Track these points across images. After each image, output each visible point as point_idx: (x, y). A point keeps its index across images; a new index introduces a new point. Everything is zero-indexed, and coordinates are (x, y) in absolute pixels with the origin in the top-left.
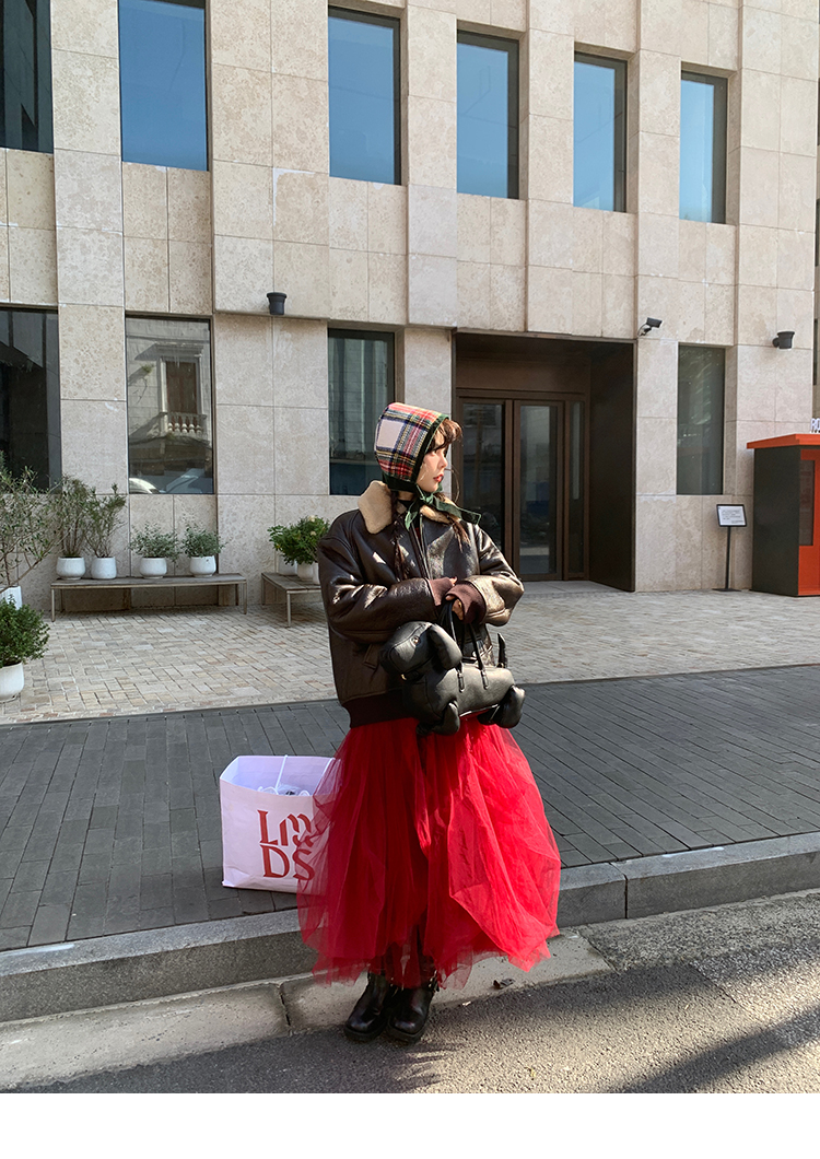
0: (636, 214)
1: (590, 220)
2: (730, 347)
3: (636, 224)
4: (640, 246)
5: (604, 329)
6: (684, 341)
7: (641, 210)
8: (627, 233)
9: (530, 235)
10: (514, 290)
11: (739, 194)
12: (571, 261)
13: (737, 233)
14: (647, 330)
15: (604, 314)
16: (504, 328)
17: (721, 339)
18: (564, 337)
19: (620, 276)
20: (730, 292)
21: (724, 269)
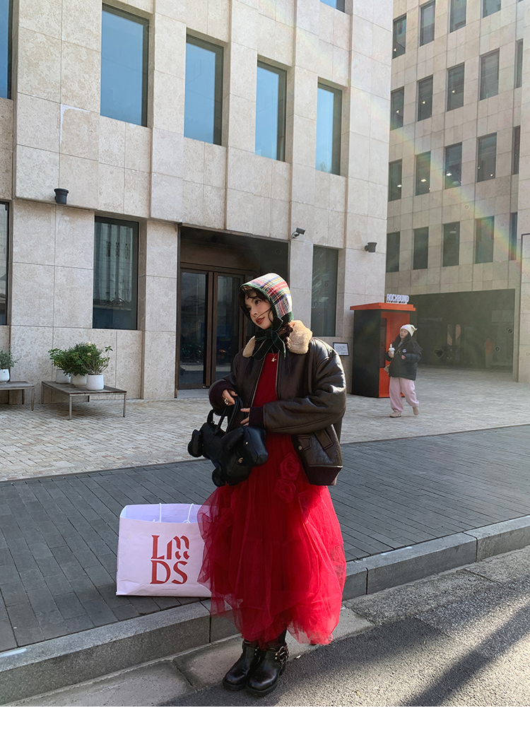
0: (291, 164)
1: (265, 164)
2: (341, 249)
3: (291, 169)
4: (293, 184)
5: (271, 232)
6: (316, 244)
7: (294, 161)
8: (286, 175)
9: (229, 169)
10: (218, 203)
11: (348, 158)
12: (253, 188)
13: (347, 182)
14: (296, 235)
15: (271, 223)
16: (212, 226)
17: (335, 243)
18: (248, 235)
19: (281, 200)
20: (342, 217)
21: (339, 202)
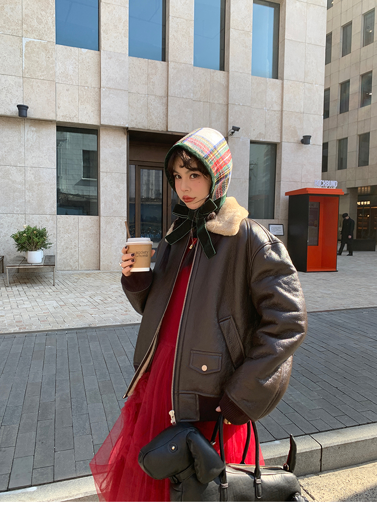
0: (228, 72)
1: (203, 74)
2: (278, 143)
3: (228, 77)
4: (230, 88)
6: (254, 139)
7: (230, 70)
8: (223, 82)
9: (169, 80)
10: (161, 109)
11: (284, 63)
12: (192, 95)
13: (283, 84)
14: (233, 133)
16: (155, 129)
17: (274, 139)
19: (219, 104)
20: (279, 115)
21: (275, 102)
